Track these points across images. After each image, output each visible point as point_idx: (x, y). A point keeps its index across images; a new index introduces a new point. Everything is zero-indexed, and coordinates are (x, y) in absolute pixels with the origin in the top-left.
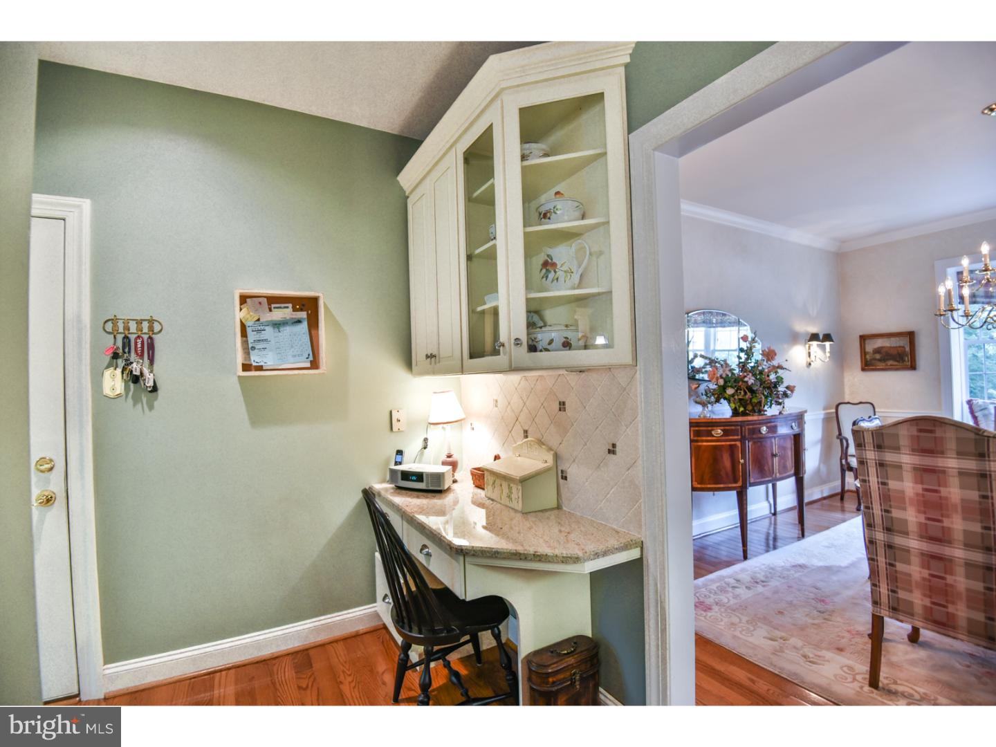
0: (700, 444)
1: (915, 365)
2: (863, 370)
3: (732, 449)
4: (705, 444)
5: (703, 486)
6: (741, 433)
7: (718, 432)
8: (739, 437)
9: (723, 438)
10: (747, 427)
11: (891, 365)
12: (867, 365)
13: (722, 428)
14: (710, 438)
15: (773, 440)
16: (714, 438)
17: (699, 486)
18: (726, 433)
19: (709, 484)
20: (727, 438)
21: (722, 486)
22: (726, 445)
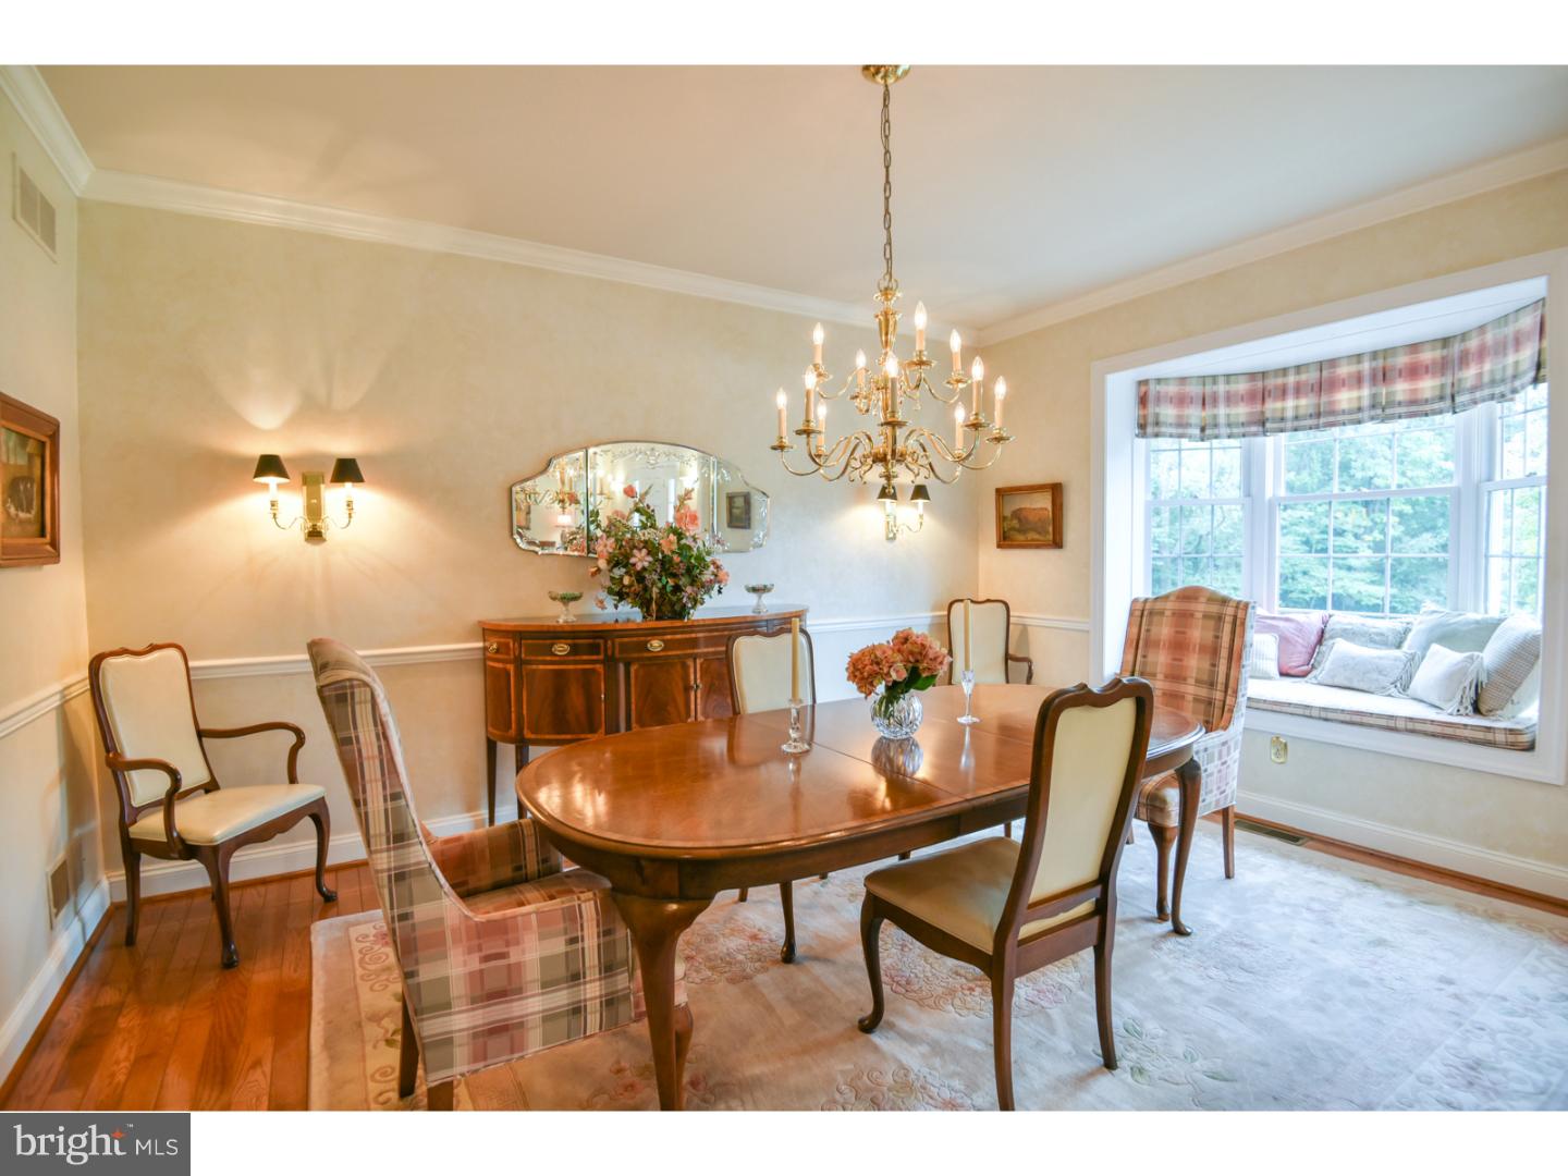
0: (534, 667)
1: (1061, 539)
2: (999, 546)
3: (587, 678)
4: (541, 667)
5: (539, 737)
6: (606, 650)
7: (561, 648)
8: (601, 657)
9: (571, 658)
10: (618, 641)
11: (1033, 540)
12: (1005, 540)
13: (570, 641)
14: (548, 658)
15: (690, 663)
16: (557, 658)
17: (533, 736)
18: (575, 650)
19: (548, 733)
20: (578, 658)
21: (569, 737)
22: (576, 670)
